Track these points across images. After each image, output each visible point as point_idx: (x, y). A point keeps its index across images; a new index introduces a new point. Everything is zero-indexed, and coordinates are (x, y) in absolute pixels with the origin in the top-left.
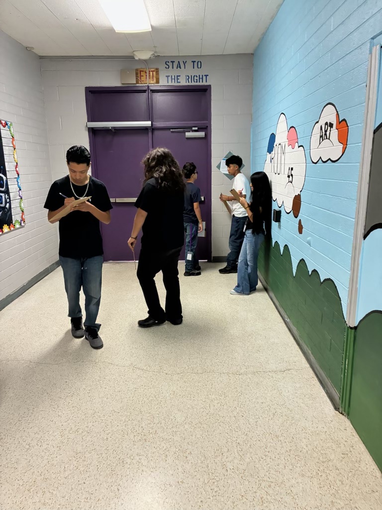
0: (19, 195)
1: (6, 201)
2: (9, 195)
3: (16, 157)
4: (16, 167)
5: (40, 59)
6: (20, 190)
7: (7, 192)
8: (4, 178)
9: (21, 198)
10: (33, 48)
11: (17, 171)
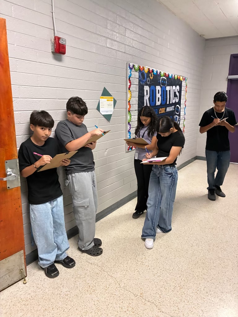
0: (184, 118)
1: (178, 120)
2: (180, 117)
3: (186, 97)
4: (185, 102)
5: (206, 41)
6: (185, 114)
7: (179, 115)
8: (180, 108)
9: (185, 119)
10: (204, 35)
11: (185, 104)
